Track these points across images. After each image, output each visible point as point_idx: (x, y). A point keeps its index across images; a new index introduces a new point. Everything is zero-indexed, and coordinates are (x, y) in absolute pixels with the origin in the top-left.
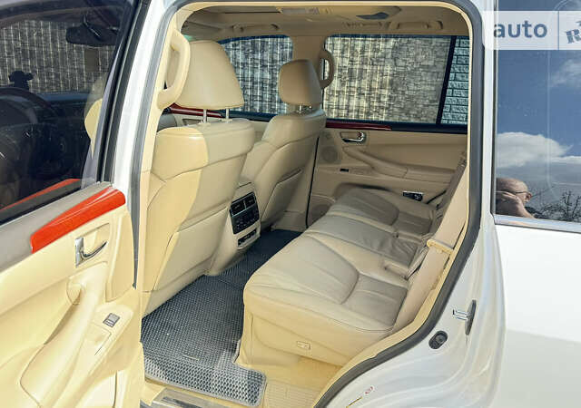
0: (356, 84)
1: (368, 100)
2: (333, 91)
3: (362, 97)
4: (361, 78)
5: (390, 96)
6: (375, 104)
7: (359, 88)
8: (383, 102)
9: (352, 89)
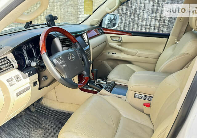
0: (154, 15)
1: (159, 22)
2: (144, 18)
3: (157, 21)
4: (157, 12)
5: (169, 20)
6: (162, 24)
7: (156, 17)
8: (166, 23)
9: (153, 17)
